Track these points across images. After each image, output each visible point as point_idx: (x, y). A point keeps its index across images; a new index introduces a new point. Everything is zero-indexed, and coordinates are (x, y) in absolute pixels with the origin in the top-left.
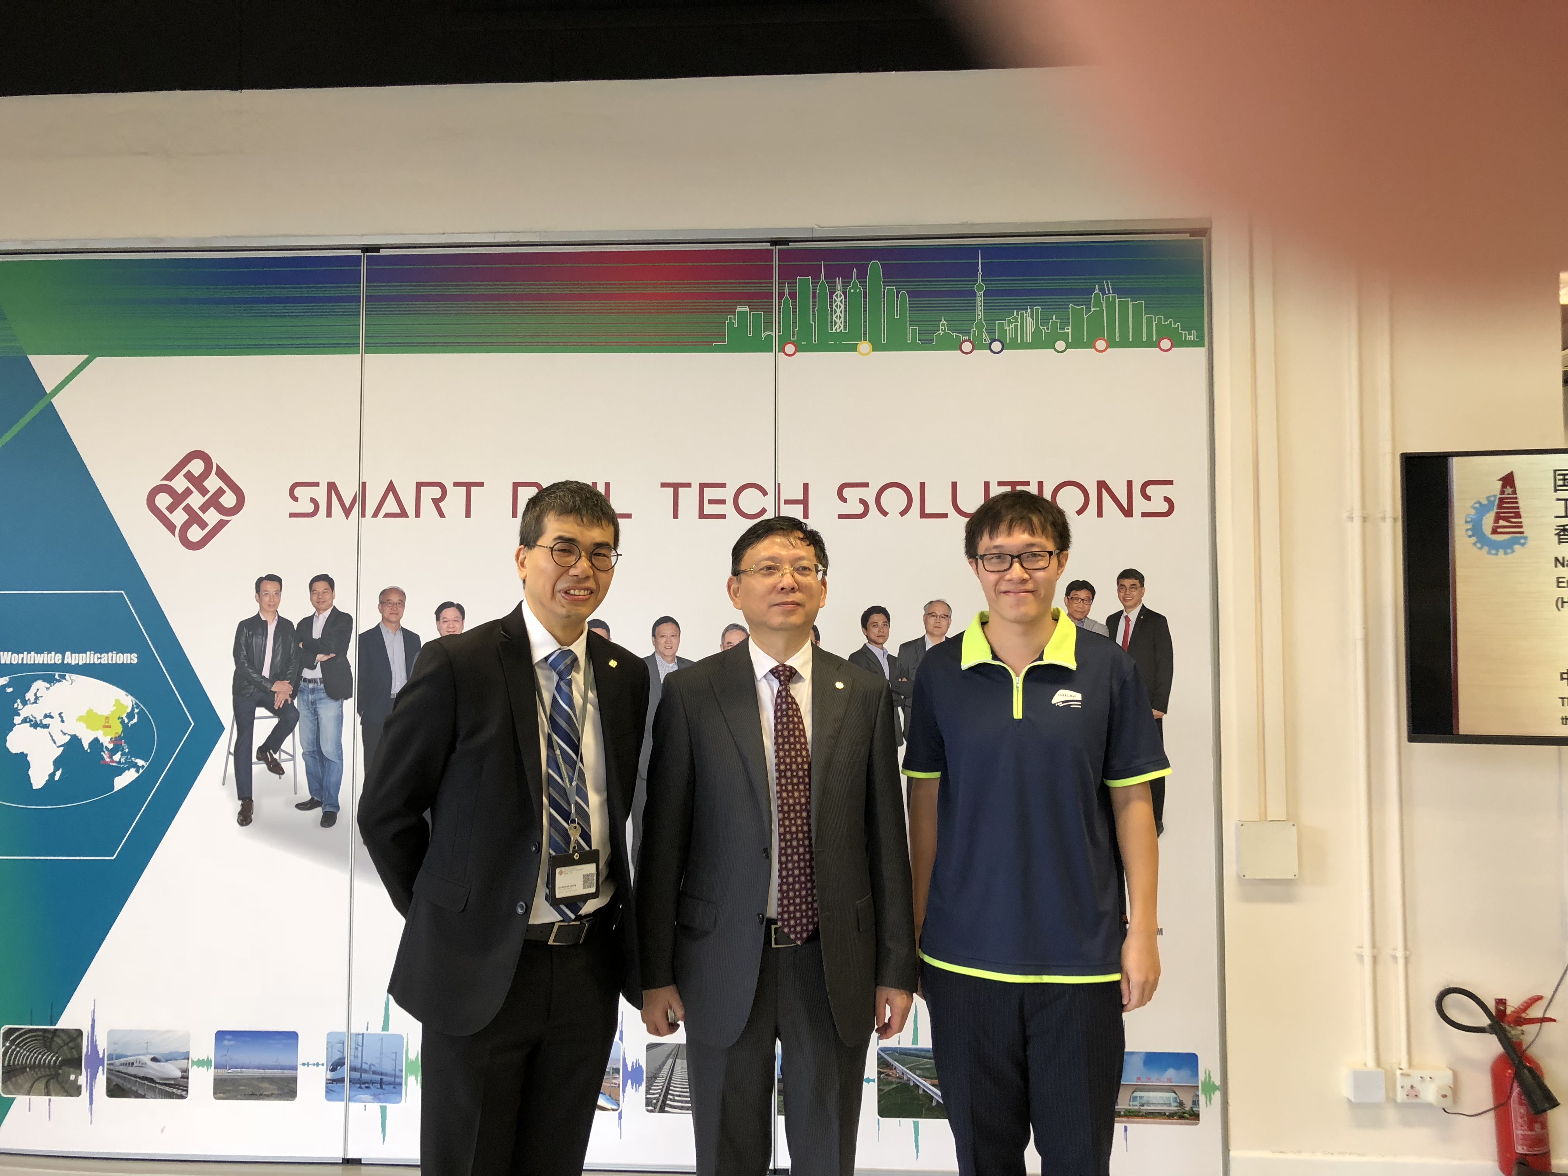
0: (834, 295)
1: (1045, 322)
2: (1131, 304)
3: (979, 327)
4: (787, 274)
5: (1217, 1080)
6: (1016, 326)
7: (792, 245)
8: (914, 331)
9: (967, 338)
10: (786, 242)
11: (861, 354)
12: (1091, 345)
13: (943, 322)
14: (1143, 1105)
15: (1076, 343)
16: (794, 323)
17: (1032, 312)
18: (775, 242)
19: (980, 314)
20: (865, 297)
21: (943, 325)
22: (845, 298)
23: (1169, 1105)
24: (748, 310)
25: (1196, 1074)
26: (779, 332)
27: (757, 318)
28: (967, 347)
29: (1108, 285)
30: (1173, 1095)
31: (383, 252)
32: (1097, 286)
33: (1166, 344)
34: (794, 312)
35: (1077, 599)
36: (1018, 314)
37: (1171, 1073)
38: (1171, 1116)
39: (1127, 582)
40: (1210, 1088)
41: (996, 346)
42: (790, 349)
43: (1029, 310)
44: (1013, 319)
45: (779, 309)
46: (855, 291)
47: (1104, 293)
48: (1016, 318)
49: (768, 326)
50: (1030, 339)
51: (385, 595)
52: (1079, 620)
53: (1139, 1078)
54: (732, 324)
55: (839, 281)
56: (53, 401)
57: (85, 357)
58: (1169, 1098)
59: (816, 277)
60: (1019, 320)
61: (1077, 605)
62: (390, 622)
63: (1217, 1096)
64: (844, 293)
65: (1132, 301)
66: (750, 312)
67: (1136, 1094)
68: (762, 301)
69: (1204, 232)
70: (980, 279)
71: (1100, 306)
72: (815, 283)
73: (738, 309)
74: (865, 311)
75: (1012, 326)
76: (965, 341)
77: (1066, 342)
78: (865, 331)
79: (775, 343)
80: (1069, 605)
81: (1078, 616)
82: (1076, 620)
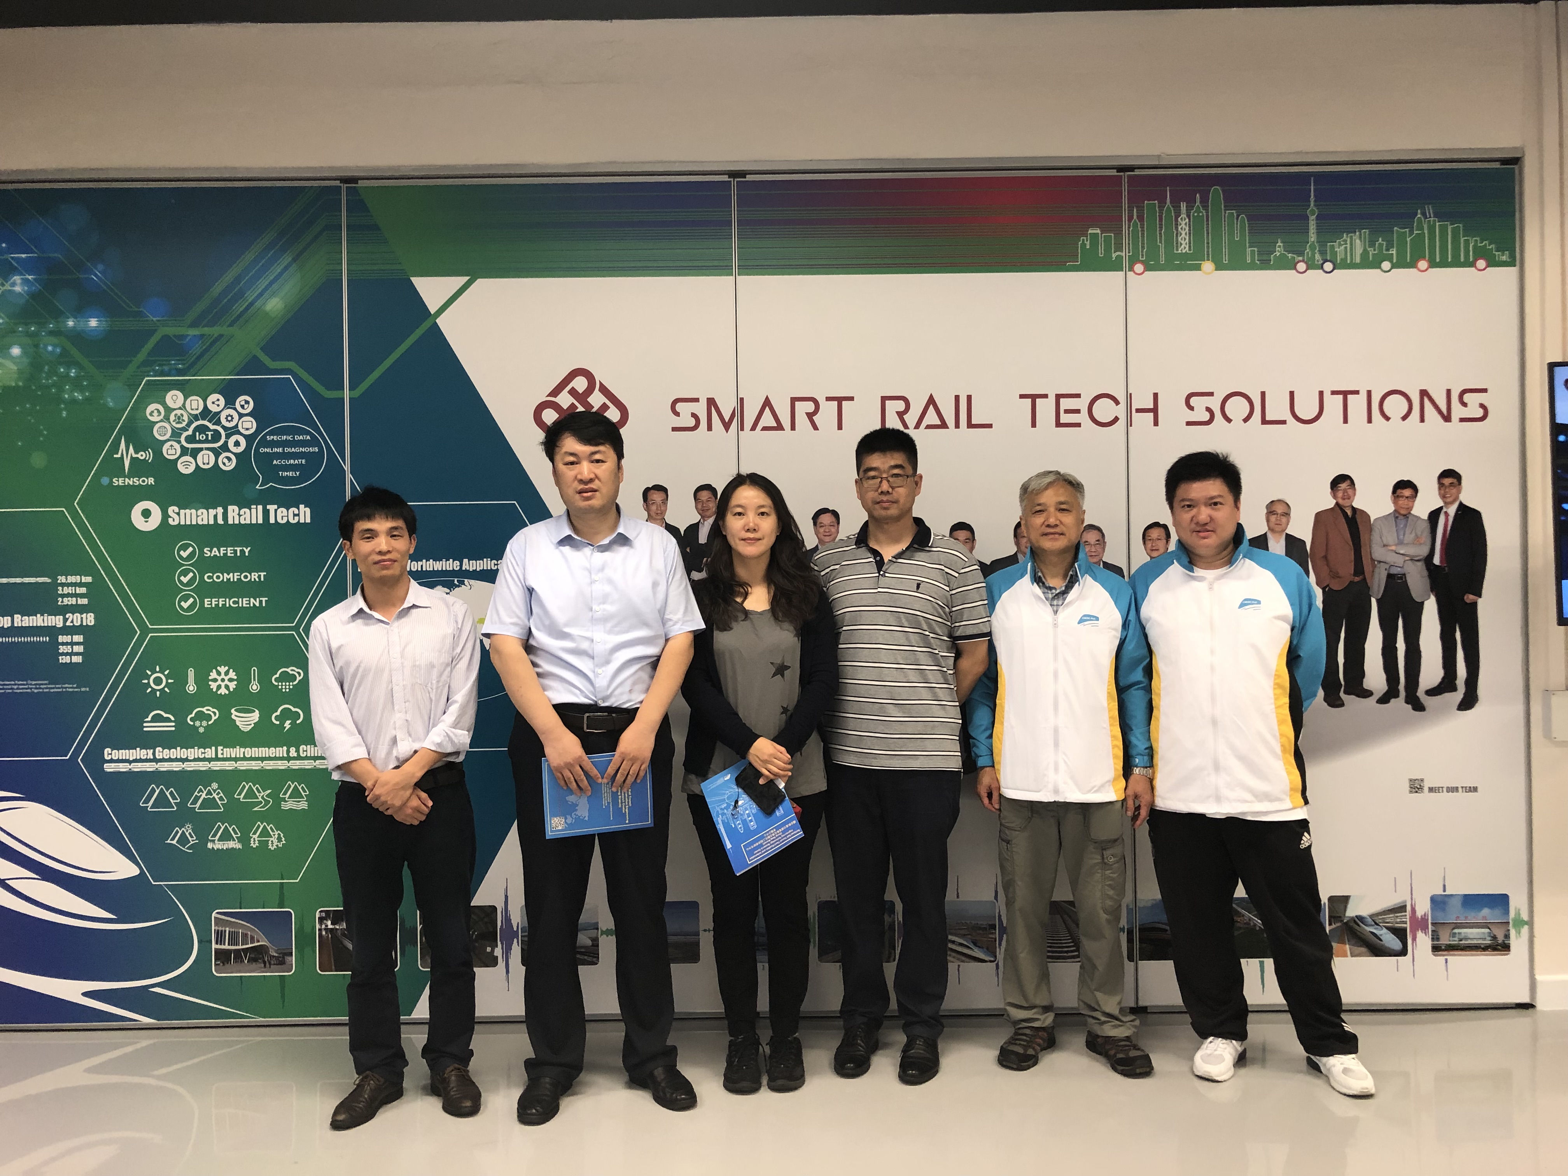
0: (1179, 219)
1: (1372, 244)
2: (1450, 227)
4: (1136, 199)
5: (1525, 916)
6: (1346, 248)
7: (1137, 172)
8: (1253, 252)
9: (1301, 258)
10: (1131, 168)
11: (1205, 273)
12: (1413, 265)
13: (1279, 244)
14: (1461, 940)
15: (1400, 263)
16: (1143, 244)
17: (1360, 235)
18: (1121, 169)
19: (1313, 237)
20: (1207, 220)
21: (1279, 246)
22: (1190, 219)
23: (1485, 939)
24: (1099, 231)
25: (1507, 911)
26: (1129, 253)
27: (1107, 241)
28: (1301, 266)
29: (1429, 210)
30: (1487, 930)
31: (749, 178)
32: (1419, 211)
33: (1481, 263)
34: (1143, 234)
35: (1402, 497)
36: (1347, 237)
37: (1486, 911)
38: (1485, 948)
39: (1447, 481)
40: (1519, 923)
41: (1328, 266)
42: (1139, 268)
43: (1357, 233)
44: (1343, 241)
45: (1129, 231)
46: (1198, 214)
47: (1425, 217)
48: (1345, 241)
49: (1119, 248)
50: (1358, 260)
52: (1404, 515)
53: (1458, 918)
54: (1084, 245)
55: (1183, 206)
56: (437, 321)
58: (1484, 933)
59: (1162, 202)
60: (1348, 242)
61: (1401, 502)
63: (1525, 930)
64: (1189, 216)
65: (1451, 224)
66: (1102, 234)
67: (1456, 931)
68: (1112, 224)
69: (1516, 161)
70: (1312, 204)
71: (1422, 229)
72: (1161, 208)
73: (1090, 231)
74: (1208, 233)
75: (1343, 247)
76: (1301, 261)
77: (1391, 262)
78: (1208, 252)
79: (1126, 263)
80: (1395, 502)
81: (1403, 512)
82: (1401, 516)
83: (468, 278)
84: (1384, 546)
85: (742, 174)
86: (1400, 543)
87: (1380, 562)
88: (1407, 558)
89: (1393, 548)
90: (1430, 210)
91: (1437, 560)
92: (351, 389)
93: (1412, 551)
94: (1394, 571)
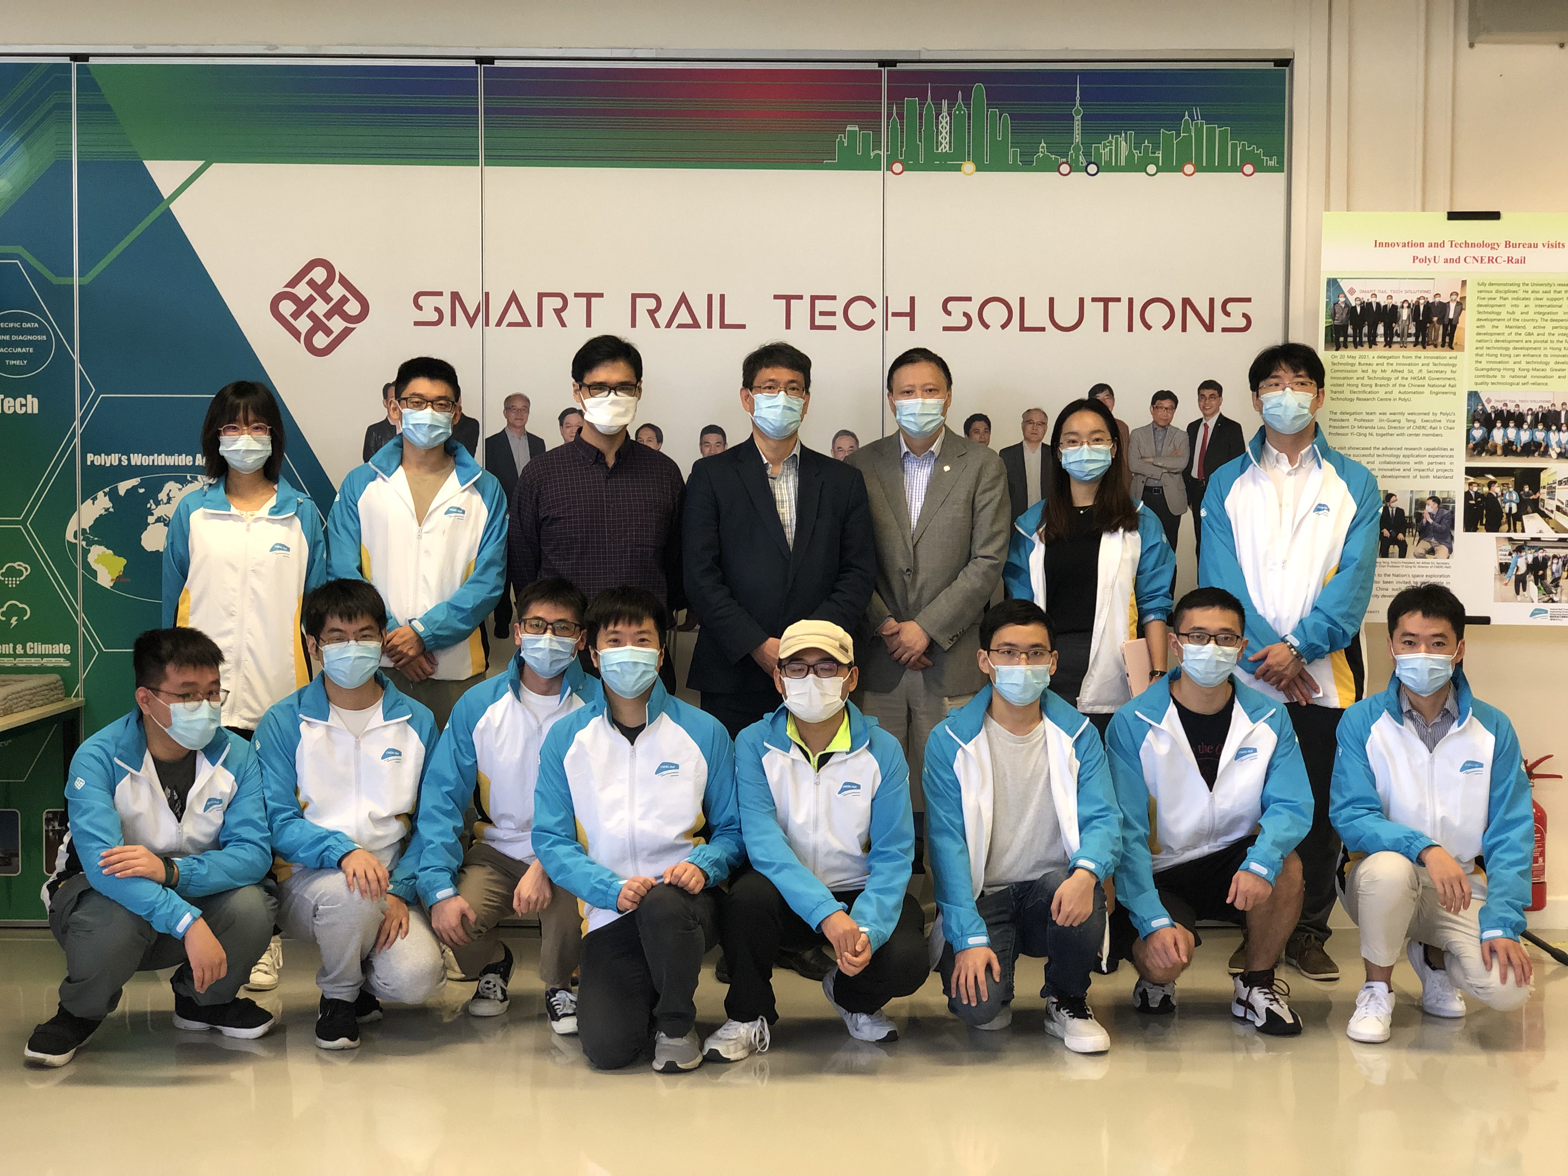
0: (940, 117)
1: (1138, 146)
2: (1217, 130)
3: (1077, 149)
4: (895, 96)
6: (1111, 150)
7: (899, 67)
8: (1015, 153)
9: (1065, 160)
10: (893, 63)
11: (965, 174)
12: (1180, 169)
13: (1043, 144)
15: (1167, 167)
16: (902, 142)
17: (1126, 136)
18: (883, 63)
19: (1077, 138)
20: (969, 118)
21: (1043, 147)
22: (951, 119)
24: (856, 128)
26: (888, 151)
27: (866, 138)
28: (1065, 168)
31: (498, 64)
32: (1187, 113)
33: (1248, 169)
34: (902, 132)
35: (1162, 408)
36: (1112, 138)
39: (1207, 393)
41: (1092, 169)
42: (897, 167)
43: (1123, 135)
44: (1108, 143)
45: (888, 129)
46: (960, 112)
47: (1193, 120)
48: (1111, 142)
49: (877, 146)
50: (1123, 163)
51: (509, 400)
52: (1163, 427)
54: (842, 142)
55: (945, 104)
56: (171, 206)
57: (202, 162)
59: (923, 99)
60: (1114, 144)
61: (1161, 413)
62: (514, 426)
64: (950, 115)
65: (1218, 127)
66: (859, 131)
68: (870, 120)
69: (1286, 62)
70: (1078, 103)
71: (1189, 131)
72: (922, 105)
73: (848, 129)
74: (969, 132)
75: (1107, 150)
76: (1064, 163)
77: (1157, 166)
78: (969, 152)
79: (884, 162)
80: (1154, 414)
81: (1161, 423)
82: (1161, 426)
83: (203, 162)
84: (1142, 458)
85: (491, 60)
86: (1158, 455)
87: (1137, 474)
88: (1165, 471)
89: (1151, 460)
90: (1197, 111)
91: (1195, 474)
92: (81, 275)
93: (1169, 463)
94: (1151, 483)
